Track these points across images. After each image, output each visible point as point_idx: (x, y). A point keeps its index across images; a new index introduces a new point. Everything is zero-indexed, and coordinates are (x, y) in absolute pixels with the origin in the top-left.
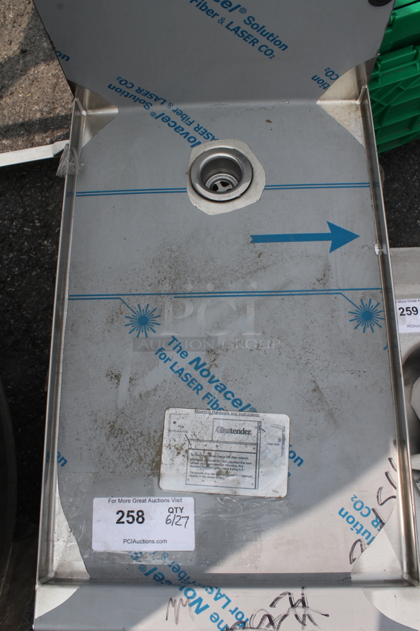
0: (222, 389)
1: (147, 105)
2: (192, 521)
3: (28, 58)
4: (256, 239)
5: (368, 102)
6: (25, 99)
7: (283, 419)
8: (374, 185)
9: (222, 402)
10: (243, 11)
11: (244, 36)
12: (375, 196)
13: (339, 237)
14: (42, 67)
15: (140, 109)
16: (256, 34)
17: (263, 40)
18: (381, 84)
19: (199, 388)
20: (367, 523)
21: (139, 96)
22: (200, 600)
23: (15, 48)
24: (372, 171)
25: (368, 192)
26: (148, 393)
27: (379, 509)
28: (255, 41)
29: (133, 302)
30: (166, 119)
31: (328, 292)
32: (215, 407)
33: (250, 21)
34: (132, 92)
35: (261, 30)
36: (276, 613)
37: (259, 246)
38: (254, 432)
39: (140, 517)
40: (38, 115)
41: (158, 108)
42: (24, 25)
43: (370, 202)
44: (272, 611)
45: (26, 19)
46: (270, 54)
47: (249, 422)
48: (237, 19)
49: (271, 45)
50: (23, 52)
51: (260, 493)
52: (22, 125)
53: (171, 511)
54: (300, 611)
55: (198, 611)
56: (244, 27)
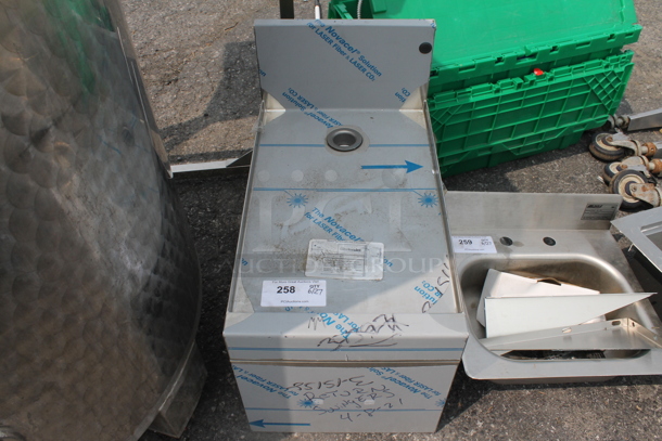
0: (344, 231)
1: (302, 108)
2: (324, 292)
3: (209, 119)
4: (364, 167)
5: (428, 111)
6: (205, 141)
7: (381, 245)
8: (431, 146)
9: (343, 236)
10: (359, 53)
11: (359, 67)
12: (432, 150)
13: (411, 167)
14: (218, 124)
15: (298, 110)
16: (365, 66)
17: (368, 70)
18: (437, 108)
19: (330, 230)
20: (433, 294)
21: (299, 102)
22: (330, 318)
23: (201, 113)
24: (430, 139)
25: (428, 148)
26: (299, 233)
27: (439, 287)
28: (364, 70)
29: (293, 193)
30: (314, 116)
31: (406, 190)
32: (340, 238)
33: (362, 58)
34: (295, 98)
35: (367, 63)
36: (376, 325)
37: (366, 170)
38: (363, 250)
39: (292, 290)
40: (214, 150)
41: (308, 110)
42: (208, 102)
43: (429, 152)
44: (374, 324)
45: (209, 99)
46: (372, 78)
47: (359, 246)
48: (356, 57)
49: (373, 73)
50: (206, 115)
51: (366, 278)
52: (202, 155)
53: (312, 287)
54: (391, 324)
55: (328, 324)
56: (359, 62)
